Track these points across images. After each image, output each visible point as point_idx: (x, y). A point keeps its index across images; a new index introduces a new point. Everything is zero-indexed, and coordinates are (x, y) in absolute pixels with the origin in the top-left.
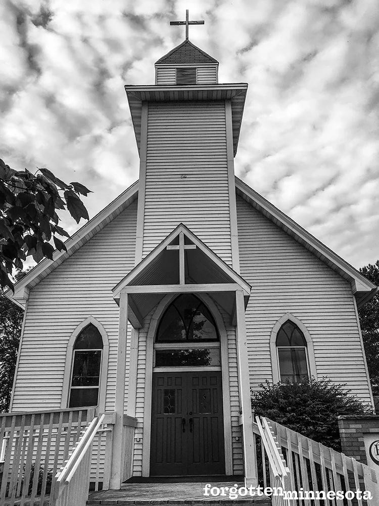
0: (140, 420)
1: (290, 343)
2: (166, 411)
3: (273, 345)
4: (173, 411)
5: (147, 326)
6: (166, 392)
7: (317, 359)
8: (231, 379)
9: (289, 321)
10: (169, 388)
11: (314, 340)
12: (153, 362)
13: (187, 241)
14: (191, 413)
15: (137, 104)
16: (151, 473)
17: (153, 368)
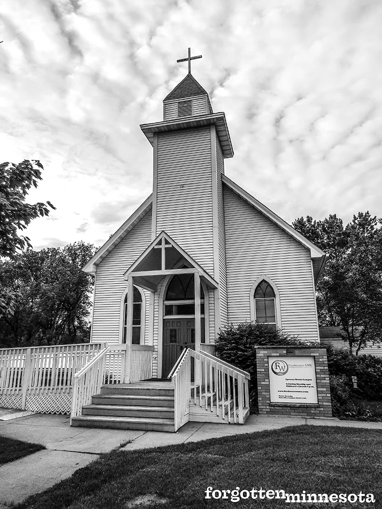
0: (156, 347)
1: (264, 295)
2: (171, 341)
3: (252, 297)
4: (175, 342)
5: (159, 290)
6: (171, 331)
7: (282, 306)
8: (211, 323)
9: (264, 281)
10: (174, 328)
11: (281, 293)
12: (163, 313)
13: (167, 242)
14: (186, 343)
15: (151, 135)
16: (162, 377)
17: (163, 316)
